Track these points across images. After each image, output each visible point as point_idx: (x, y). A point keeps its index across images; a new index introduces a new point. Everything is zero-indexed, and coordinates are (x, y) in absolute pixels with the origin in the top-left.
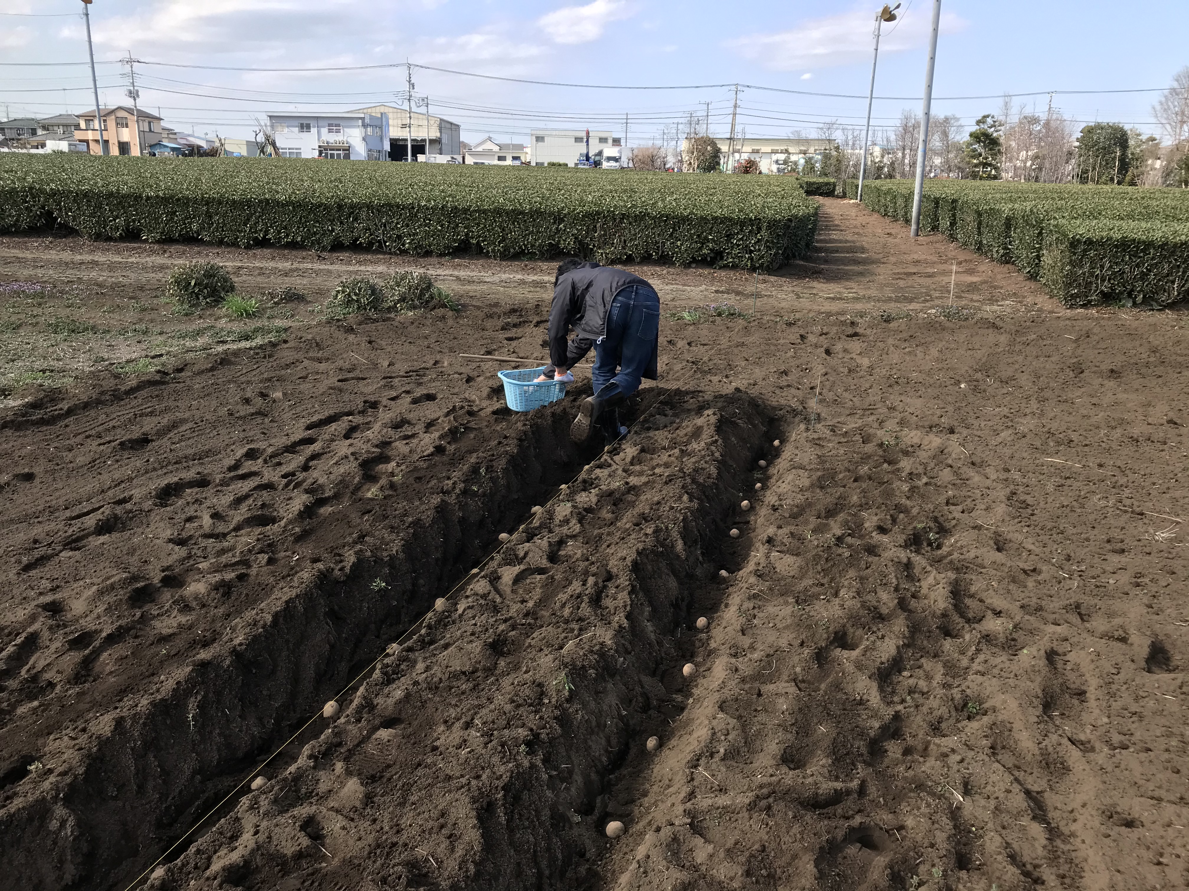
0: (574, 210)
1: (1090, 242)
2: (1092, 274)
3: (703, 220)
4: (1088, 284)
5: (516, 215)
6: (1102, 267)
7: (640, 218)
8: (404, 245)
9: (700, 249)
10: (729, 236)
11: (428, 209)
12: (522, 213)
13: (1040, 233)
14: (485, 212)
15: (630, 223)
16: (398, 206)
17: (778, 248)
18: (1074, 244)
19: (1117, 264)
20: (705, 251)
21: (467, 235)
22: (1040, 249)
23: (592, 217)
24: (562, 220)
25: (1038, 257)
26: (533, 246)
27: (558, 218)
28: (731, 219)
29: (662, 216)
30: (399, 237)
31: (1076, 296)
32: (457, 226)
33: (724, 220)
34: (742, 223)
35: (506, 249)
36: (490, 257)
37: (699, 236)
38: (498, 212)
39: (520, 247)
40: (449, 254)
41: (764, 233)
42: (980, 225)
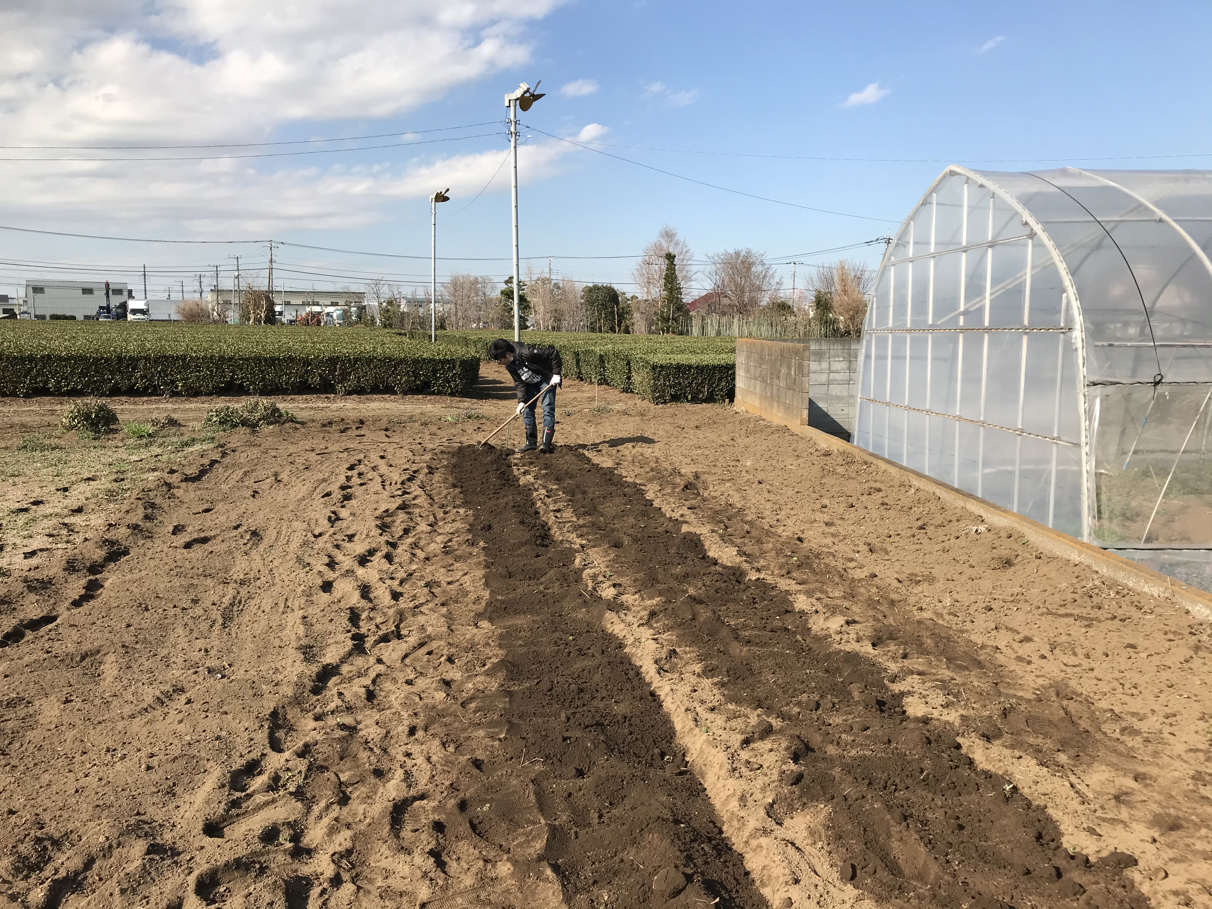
0: (319, 356)
1: (661, 366)
2: (665, 385)
3: (416, 361)
4: (664, 390)
5: (272, 361)
6: (669, 380)
7: (370, 361)
8: (177, 387)
9: (414, 381)
10: (435, 372)
11: (199, 359)
12: (278, 359)
13: (628, 364)
14: (247, 360)
15: (362, 364)
16: (173, 357)
17: (467, 379)
18: (654, 367)
19: (677, 378)
20: (418, 382)
21: (232, 377)
22: (630, 372)
23: (333, 361)
24: (309, 364)
25: (629, 378)
26: (287, 383)
27: (307, 362)
28: (434, 360)
29: (386, 358)
30: (173, 382)
31: (657, 398)
32: (224, 371)
33: (431, 360)
34: (444, 362)
35: (265, 386)
36: (250, 394)
37: (413, 372)
38: (258, 359)
39: (276, 385)
40: (216, 393)
41: (458, 370)
42: (578, 361)
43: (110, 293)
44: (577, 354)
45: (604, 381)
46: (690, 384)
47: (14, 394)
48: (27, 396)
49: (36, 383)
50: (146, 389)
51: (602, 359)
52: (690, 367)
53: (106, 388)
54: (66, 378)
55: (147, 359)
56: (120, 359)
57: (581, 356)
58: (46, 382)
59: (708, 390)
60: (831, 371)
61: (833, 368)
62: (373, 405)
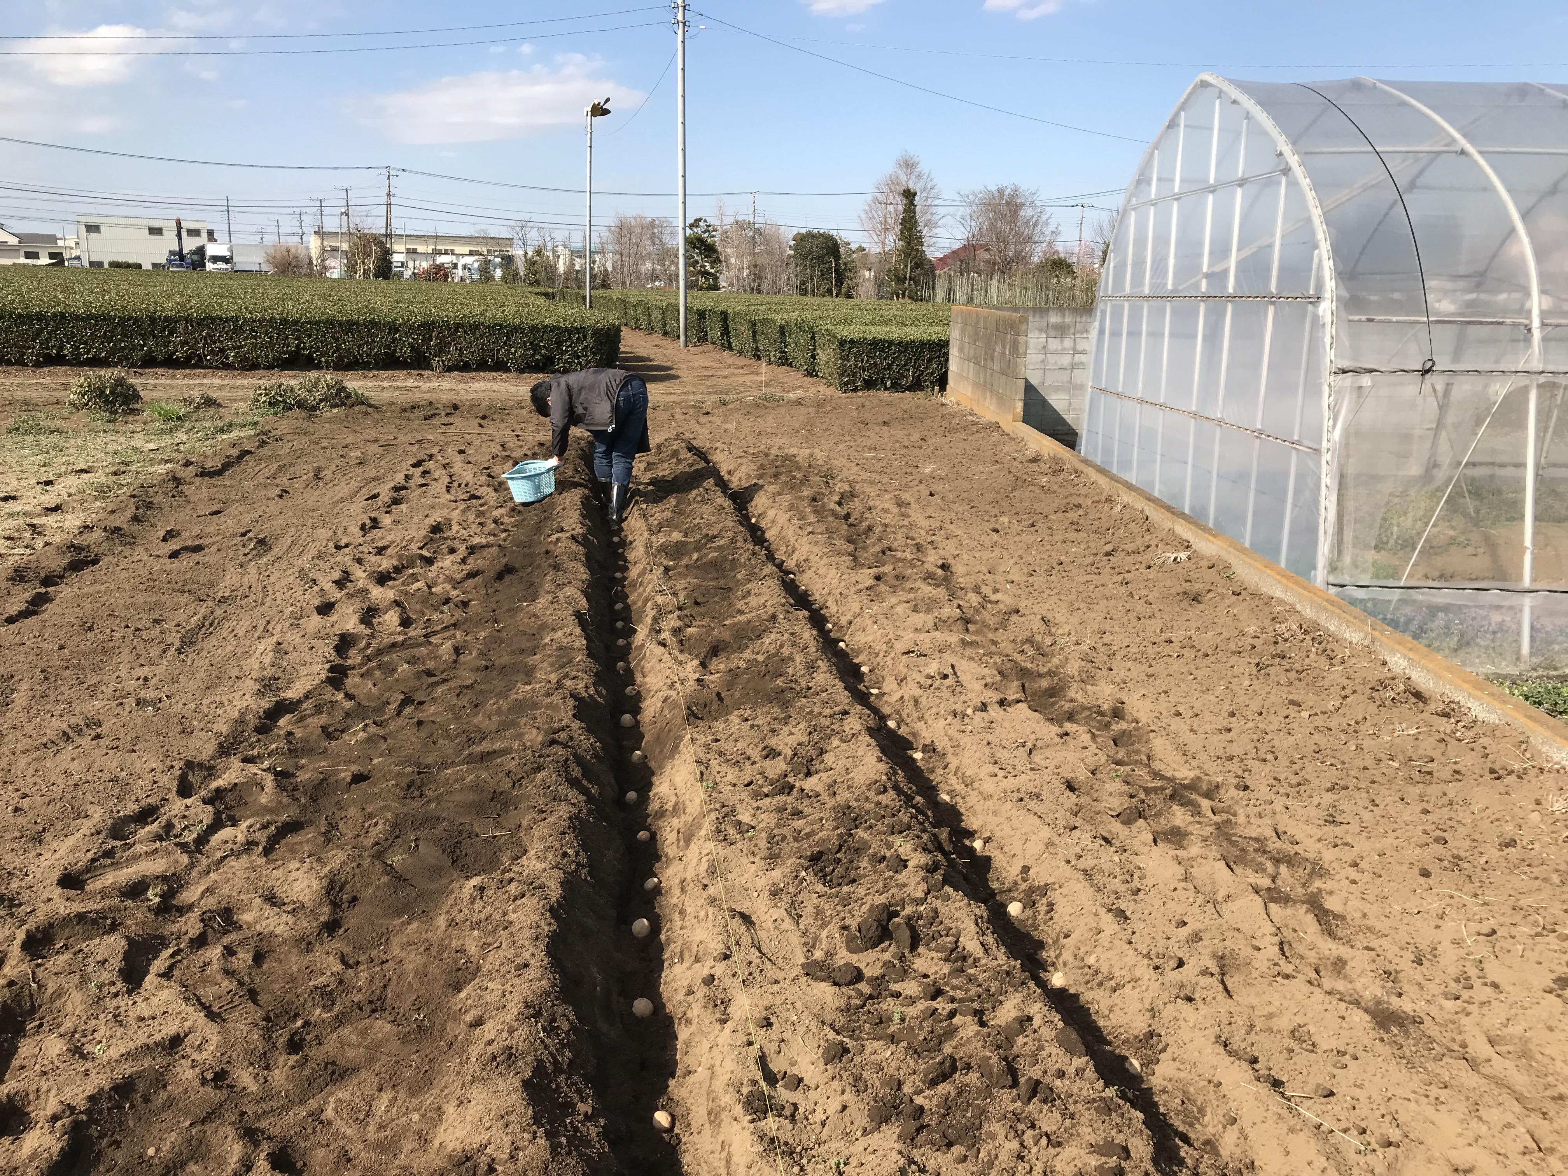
0: (409, 320)
1: (852, 341)
2: (856, 366)
3: (534, 329)
4: (855, 374)
5: (349, 326)
6: (862, 360)
7: (475, 327)
8: (227, 358)
9: (533, 355)
10: (559, 343)
11: (254, 321)
12: (357, 323)
13: (813, 338)
14: (317, 323)
15: (465, 332)
16: (221, 318)
17: (602, 354)
18: (842, 343)
19: (872, 358)
20: (538, 357)
21: (298, 346)
22: (815, 349)
23: (427, 327)
24: (397, 330)
25: (813, 357)
26: (368, 355)
27: (393, 328)
28: (559, 328)
29: (496, 325)
30: (222, 351)
31: (846, 384)
32: (287, 337)
33: (554, 328)
34: (570, 331)
35: (340, 358)
36: (321, 368)
37: (531, 343)
38: (331, 323)
39: (355, 357)
40: (278, 366)
41: (590, 341)
42: (754, 333)
43: (184, 234)
44: (753, 324)
45: (785, 361)
46: (890, 366)
47: (21, 363)
48: (37, 365)
49: (48, 348)
50: (188, 359)
51: (782, 330)
52: (891, 343)
53: (137, 356)
54: (86, 343)
55: (188, 320)
56: (153, 320)
57: (759, 327)
58: (61, 348)
59: (914, 373)
60: (1076, 352)
61: (1079, 348)
62: (476, 385)
